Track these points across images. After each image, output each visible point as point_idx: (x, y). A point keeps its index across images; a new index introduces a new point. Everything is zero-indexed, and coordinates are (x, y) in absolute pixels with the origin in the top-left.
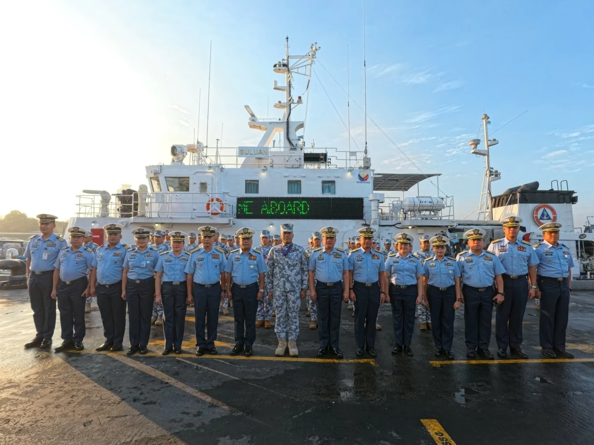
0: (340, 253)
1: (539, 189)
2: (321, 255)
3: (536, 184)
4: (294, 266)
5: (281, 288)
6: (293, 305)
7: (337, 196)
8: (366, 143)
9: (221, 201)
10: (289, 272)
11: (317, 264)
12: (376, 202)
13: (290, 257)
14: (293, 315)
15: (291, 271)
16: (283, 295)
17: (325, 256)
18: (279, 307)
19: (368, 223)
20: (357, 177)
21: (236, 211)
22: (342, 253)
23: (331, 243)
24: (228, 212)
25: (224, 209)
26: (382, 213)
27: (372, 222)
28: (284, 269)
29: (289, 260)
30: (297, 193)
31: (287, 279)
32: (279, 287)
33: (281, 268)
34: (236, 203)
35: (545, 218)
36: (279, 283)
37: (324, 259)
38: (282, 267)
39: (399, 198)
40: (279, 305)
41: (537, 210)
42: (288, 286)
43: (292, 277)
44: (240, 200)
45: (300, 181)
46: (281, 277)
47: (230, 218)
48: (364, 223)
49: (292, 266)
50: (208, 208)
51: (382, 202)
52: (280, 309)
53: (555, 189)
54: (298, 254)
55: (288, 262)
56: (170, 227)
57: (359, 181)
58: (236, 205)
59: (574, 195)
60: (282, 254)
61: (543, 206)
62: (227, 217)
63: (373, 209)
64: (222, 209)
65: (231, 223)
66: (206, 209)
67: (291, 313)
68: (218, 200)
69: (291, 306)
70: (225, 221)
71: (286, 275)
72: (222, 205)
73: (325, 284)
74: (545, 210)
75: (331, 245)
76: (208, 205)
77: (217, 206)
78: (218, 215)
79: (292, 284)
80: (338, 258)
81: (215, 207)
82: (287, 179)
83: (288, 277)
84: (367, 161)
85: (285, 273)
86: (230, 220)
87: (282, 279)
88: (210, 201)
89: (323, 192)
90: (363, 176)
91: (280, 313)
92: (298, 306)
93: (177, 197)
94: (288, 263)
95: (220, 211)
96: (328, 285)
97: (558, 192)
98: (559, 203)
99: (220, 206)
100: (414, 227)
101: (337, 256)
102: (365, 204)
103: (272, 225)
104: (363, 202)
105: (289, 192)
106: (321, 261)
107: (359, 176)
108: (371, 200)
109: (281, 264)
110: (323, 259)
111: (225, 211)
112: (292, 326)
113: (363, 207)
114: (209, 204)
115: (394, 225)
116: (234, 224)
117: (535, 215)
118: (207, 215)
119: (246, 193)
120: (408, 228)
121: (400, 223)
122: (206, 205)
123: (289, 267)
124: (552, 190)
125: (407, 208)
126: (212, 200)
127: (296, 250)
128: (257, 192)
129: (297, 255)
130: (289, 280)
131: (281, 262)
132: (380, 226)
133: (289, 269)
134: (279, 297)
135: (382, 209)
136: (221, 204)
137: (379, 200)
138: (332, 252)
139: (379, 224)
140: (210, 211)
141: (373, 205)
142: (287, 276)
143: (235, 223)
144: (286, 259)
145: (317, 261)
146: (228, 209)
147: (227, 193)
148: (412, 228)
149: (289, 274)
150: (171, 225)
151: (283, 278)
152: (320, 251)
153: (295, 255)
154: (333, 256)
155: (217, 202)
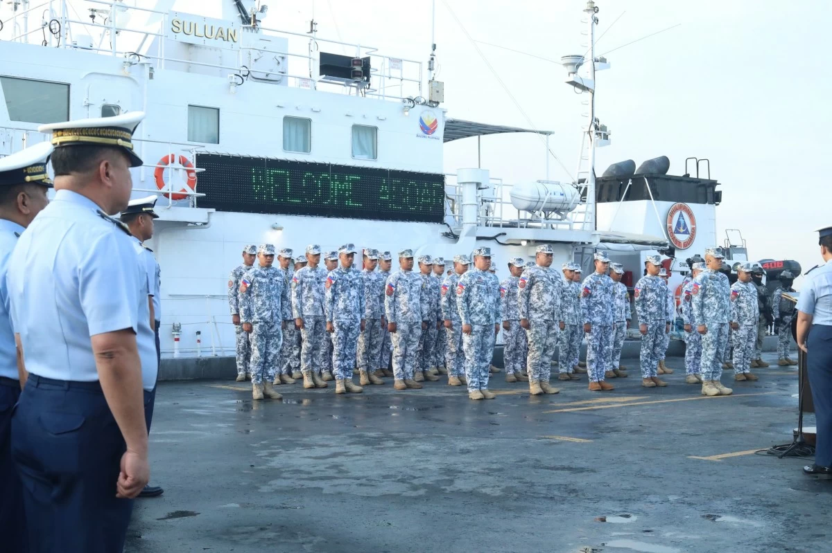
1: (669, 173)
3: (665, 163)
8: (434, 47)
19: (454, 231)
20: (418, 124)
27: (466, 230)
35: (682, 230)
41: (671, 213)
44: (202, 162)
45: (310, 120)
48: (448, 231)
50: (159, 181)
51: (485, 188)
53: (693, 175)
57: (421, 132)
59: (717, 189)
61: (680, 207)
64: (193, 184)
68: (182, 160)
72: (193, 174)
74: (681, 215)
76: (160, 173)
82: (283, 114)
84: (437, 88)
89: (354, 152)
90: (428, 123)
95: (189, 192)
97: (697, 182)
98: (697, 202)
104: (444, 184)
107: (421, 121)
113: (444, 196)
114: (162, 169)
115: (494, 238)
117: (668, 225)
120: (520, 244)
121: (504, 233)
124: (687, 175)
125: (525, 205)
126: (171, 161)
132: (477, 238)
137: (478, 184)
139: (475, 234)
155: (181, 166)
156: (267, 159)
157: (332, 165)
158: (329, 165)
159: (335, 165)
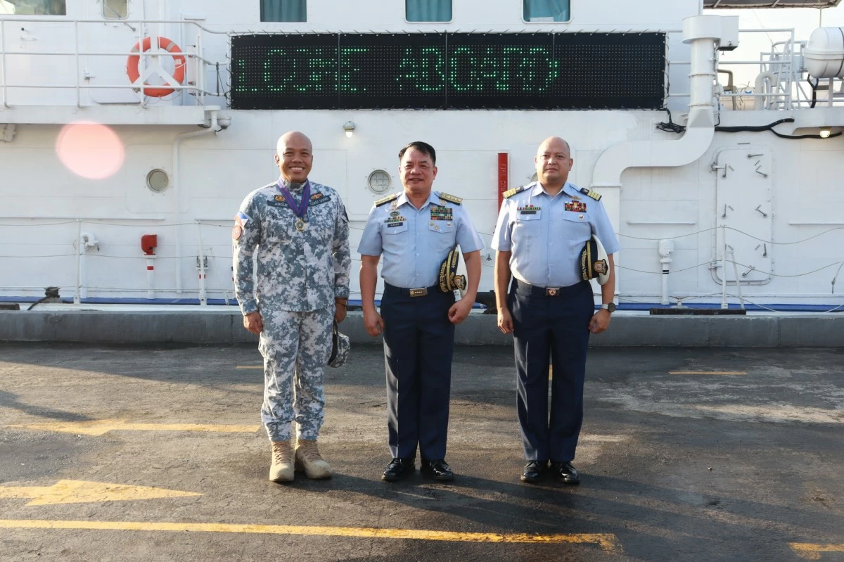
0: (448, 206)
2: (395, 214)
4: (323, 242)
5: (291, 305)
6: (318, 348)
7: (573, 27)
9: (176, 49)
10: (313, 261)
11: (387, 239)
12: (709, 47)
13: (314, 220)
14: (318, 374)
15: (319, 256)
16: (295, 324)
17: (407, 214)
18: (285, 355)
19: (677, 121)
21: (229, 81)
22: (452, 206)
23: (422, 177)
24: (201, 86)
25: (188, 77)
26: (730, 88)
27: (691, 117)
28: (302, 252)
29: (312, 228)
30: (439, 19)
31: (310, 278)
32: (285, 301)
33: (292, 251)
34: (229, 55)
36: (285, 290)
37: (405, 223)
38: (293, 247)
39: (792, 30)
40: (284, 351)
42: (312, 296)
43: (321, 274)
44: (243, 46)
46: (294, 275)
47: (209, 108)
48: (666, 121)
49: (319, 242)
50: (133, 72)
51: (731, 48)
52: (286, 360)
54: (331, 209)
55: (309, 232)
56: (9, 138)
58: (228, 62)
60: (290, 212)
62: (200, 104)
63: (695, 72)
64: (180, 75)
65: (214, 122)
66: (127, 77)
67: (312, 369)
68: (164, 44)
69: (311, 353)
70: (193, 115)
71: (306, 268)
72: (179, 62)
73: (404, 292)
75: (420, 185)
76: (134, 60)
77: (165, 68)
78: (169, 96)
79: (321, 292)
80: (442, 219)
81: (158, 70)
83: (312, 274)
85: (302, 263)
86: (208, 113)
87: (297, 280)
88: (137, 47)
89: (527, 16)
91: (285, 370)
92: (328, 348)
93: (23, 34)
94: (310, 234)
95: (174, 84)
96: (412, 293)
99: (173, 64)
100: (839, 134)
101: (441, 213)
102: (670, 55)
103: (352, 129)
104: (663, 46)
105: (408, 17)
106: (396, 230)
108: (692, 41)
109: (289, 237)
110: (401, 224)
111: (191, 83)
112: (311, 405)
113: (663, 67)
114: (137, 58)
115: (768, 128)
116: (224, 127)
118: (133, 97)
119: (263, 19)
120: (819, 137)
121: (791, 120)
122: (124, 61)
123: (313, 247)
125: (816, 67)
126: (147, 46)
127: (323, 199)
128: (301, 16)
129: (330, 213)
130: (314, 282)
131: (290, 232)
132: (718, 129)
133: (313, 251)
134: (284, 329)
135: (730, 73)
136: (175, 57)
137: (717, 41)
138: (427, 204)
139: (714, 122)
140: (139, 83)
141: (699, 57)
142: (308, 271)
143: (225, 122)
144: (306, 226)
145: (387, 230)
146: (201, 77)
147: (195, 22)
148: (831, 136)
149: (313, 264)
150: (10, 132)
151: (299, 276)
152: (393, 203)
153: (325, 212)
154: (428, 214)
155: (162, 51)
156: (342, 35)
157: (449, 34)
158: (444, 34)
159: (456, 34)
